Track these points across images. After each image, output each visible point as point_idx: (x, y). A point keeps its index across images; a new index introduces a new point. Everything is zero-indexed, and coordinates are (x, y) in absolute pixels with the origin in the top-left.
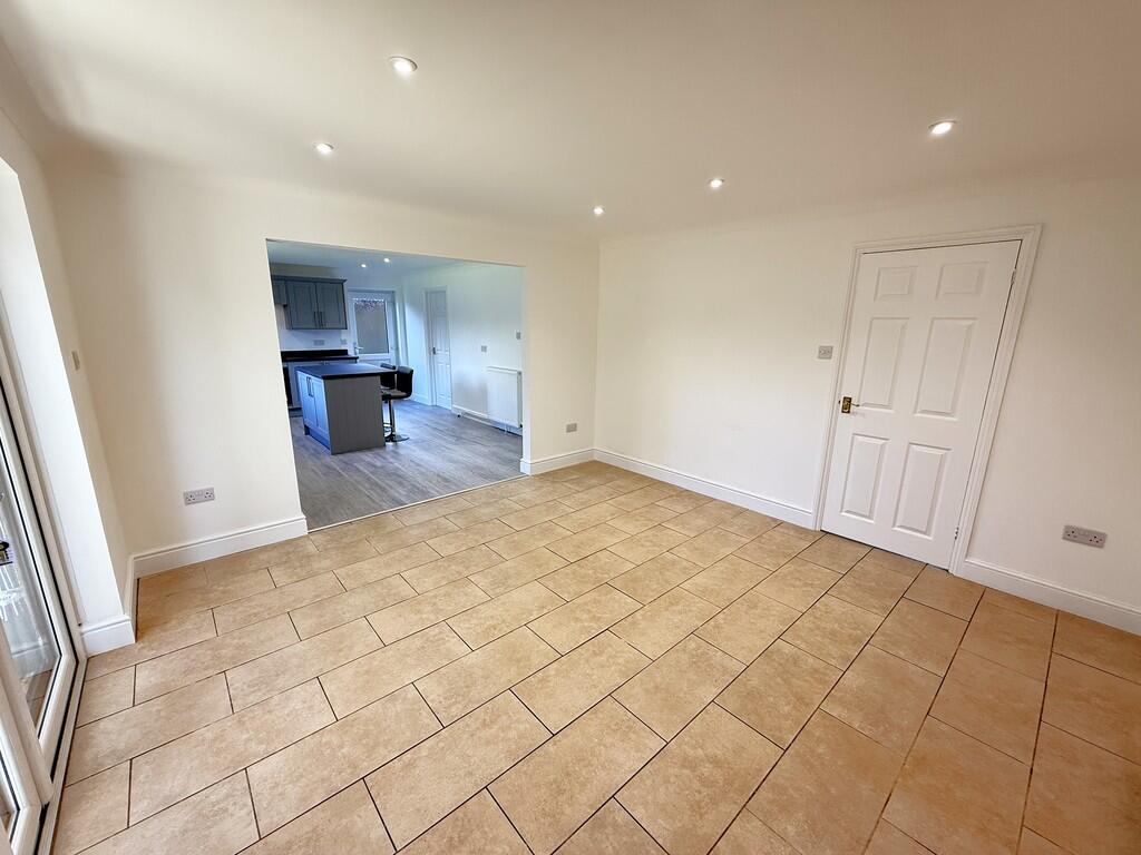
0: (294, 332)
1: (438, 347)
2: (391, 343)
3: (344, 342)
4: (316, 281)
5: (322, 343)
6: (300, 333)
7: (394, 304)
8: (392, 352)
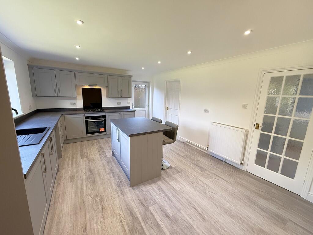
0: (109, 99)
1: (170, 107)
2: (147, 103)
3: (129, 103)
4: (120, 76)
5: (120, 103)
6: (112, 99)
7: (149, 88)
8: (147, 107)
